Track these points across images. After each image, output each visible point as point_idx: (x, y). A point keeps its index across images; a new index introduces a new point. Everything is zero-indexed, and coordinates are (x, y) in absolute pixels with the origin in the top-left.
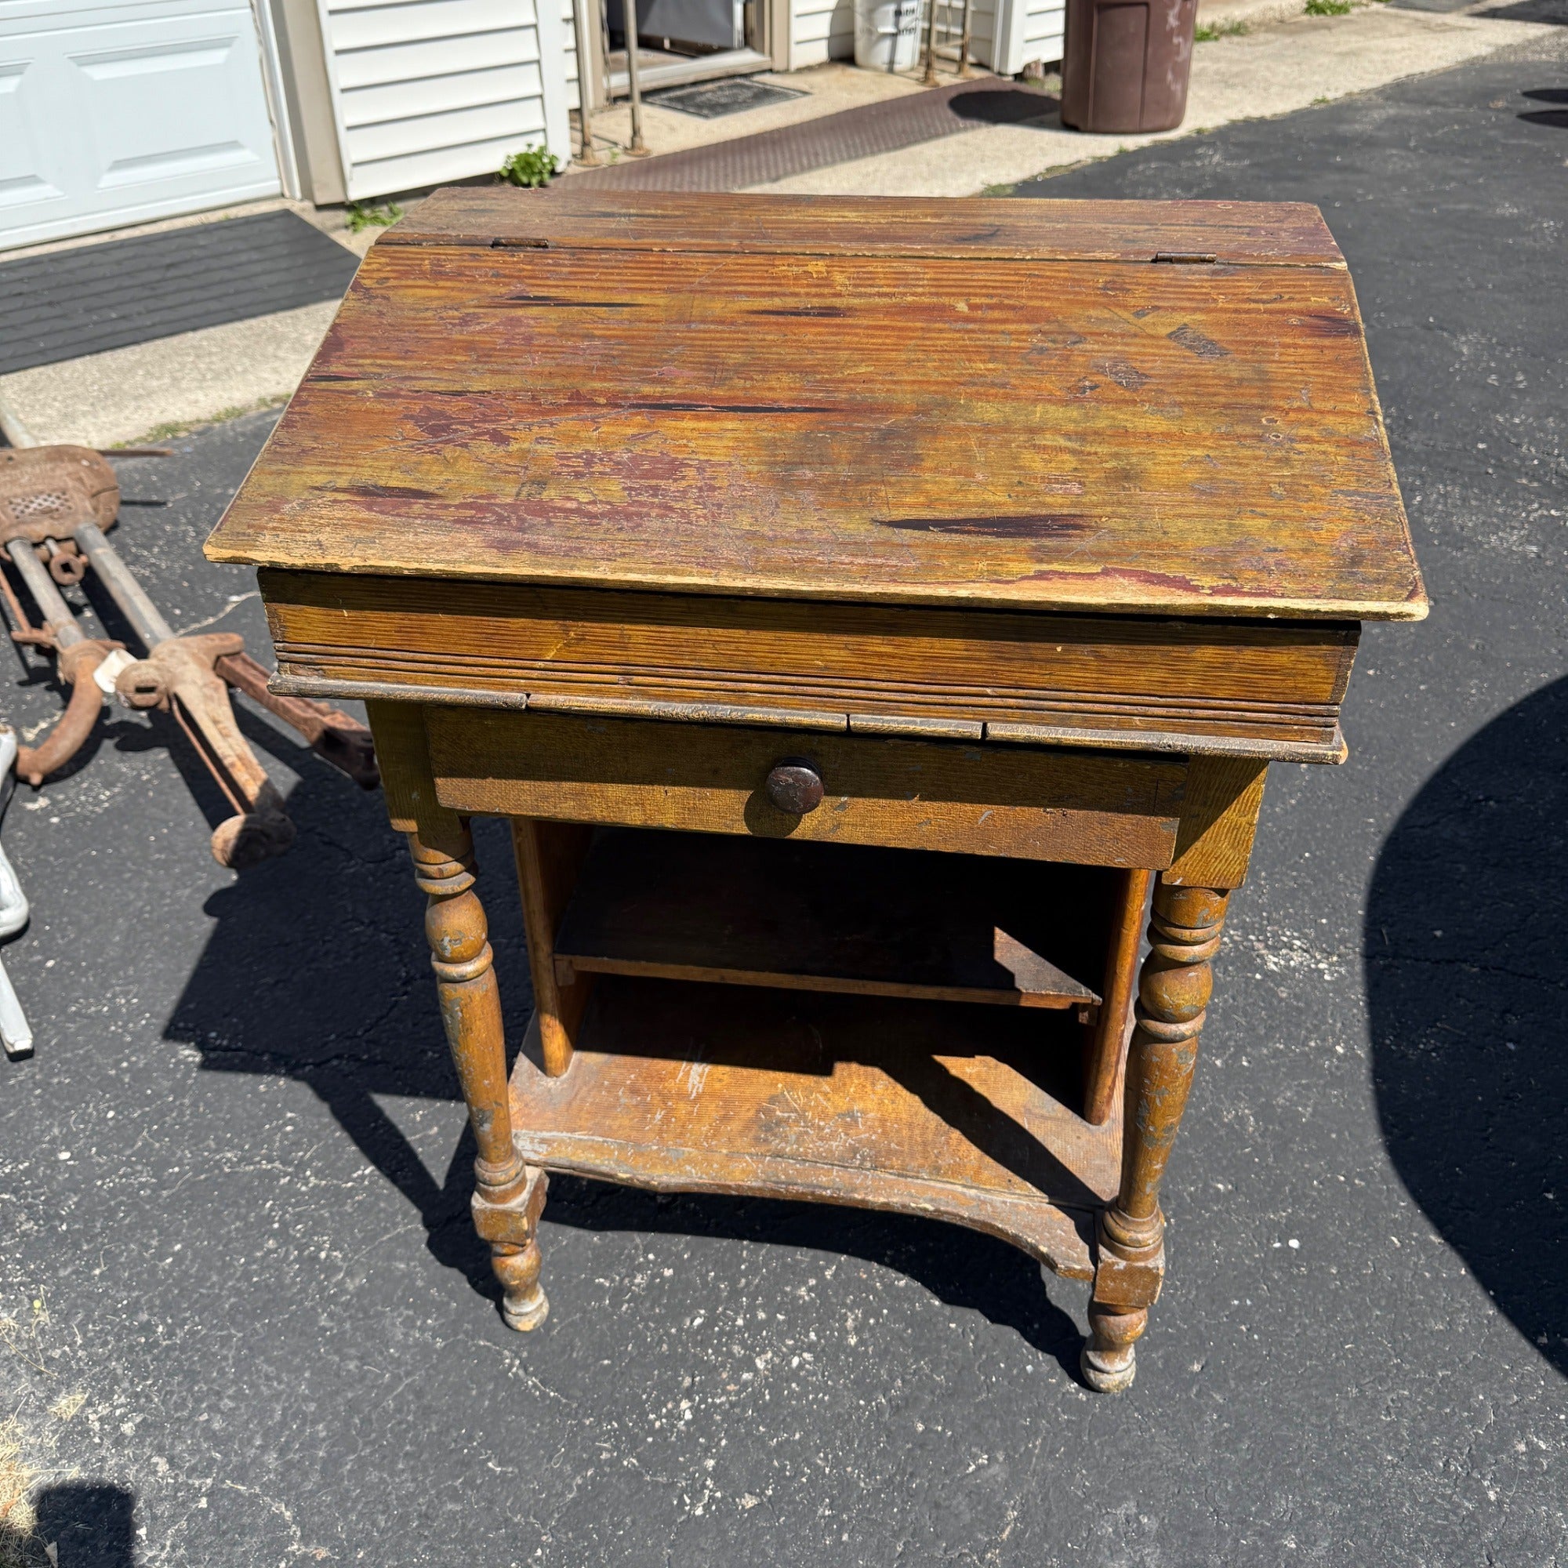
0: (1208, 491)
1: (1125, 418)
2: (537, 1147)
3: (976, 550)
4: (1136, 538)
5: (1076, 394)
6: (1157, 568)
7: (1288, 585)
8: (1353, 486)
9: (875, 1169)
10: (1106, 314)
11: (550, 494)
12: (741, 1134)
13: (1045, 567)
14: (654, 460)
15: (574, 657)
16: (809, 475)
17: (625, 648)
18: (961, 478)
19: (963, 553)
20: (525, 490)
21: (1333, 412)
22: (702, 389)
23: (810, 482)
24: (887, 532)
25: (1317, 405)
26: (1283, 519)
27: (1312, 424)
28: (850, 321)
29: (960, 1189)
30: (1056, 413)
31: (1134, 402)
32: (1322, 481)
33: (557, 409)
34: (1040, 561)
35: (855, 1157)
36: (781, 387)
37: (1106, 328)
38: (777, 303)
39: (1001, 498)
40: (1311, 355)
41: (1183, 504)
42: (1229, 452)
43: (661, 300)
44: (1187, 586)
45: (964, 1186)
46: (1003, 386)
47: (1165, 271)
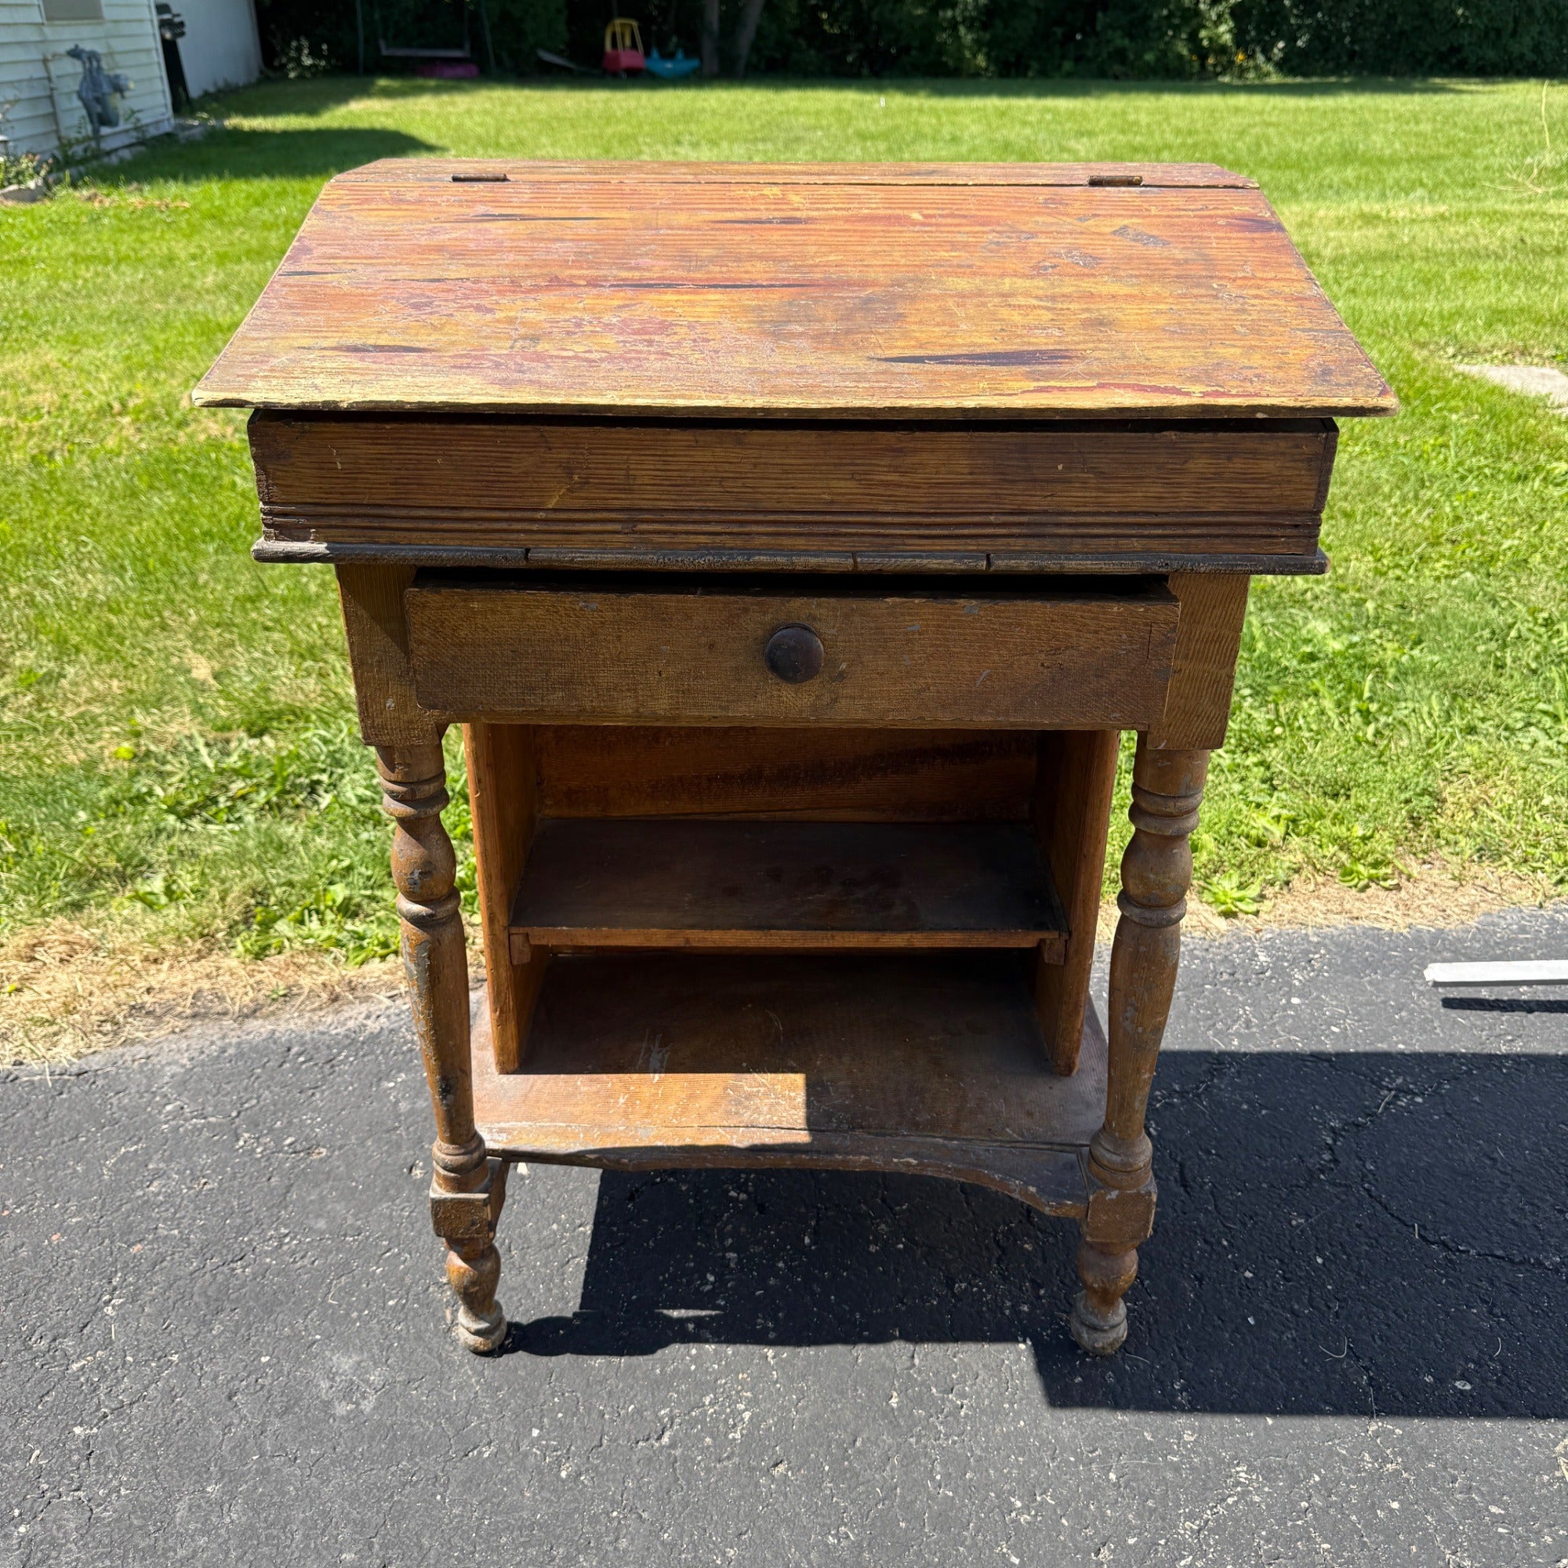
0: (1181, 331)
1: (1086, 285)
2: (496, 1136)
3: (974, 375)
4: (1121, 362)
5: (1039, 271)
6: (1146, 382)
7: (1273, 390)
8: (1309, 326)
9: (853, 1129)
10: (1050, 220)
11: (542, 347)
12: (710, 1110)
13: (1042, 384)
14: (642, 322)
15: (578, 504)
16: (801, 329)
17: (631, 491)
18: (947, 328)
19: (962, 377)
20: (519, 344)
21: (1274, 279)
22: (682, 273)
23: (801, 334)
24: (884, 366)
25: (1259, 275)
26: (1252, 347)
27: (1259, 287)
28: (813, 226)
29: (941, 1141)
30: (1022, 284)
31: (1094, 276)
32: (1279, 322)
33: (537, 289)
34: (1037, 380)
35: (830, 1121)
36: (758, 271)
37: (1053, 228)
38: (739, 215)
39: (985, 340)
40: (1245, 244)
41: (1157, 340)
42: (1189, 306)
43: (626, 214)
44: (1179, 392)
45: (945, 1138)
46: (970, 266)
47: (1099, 192)
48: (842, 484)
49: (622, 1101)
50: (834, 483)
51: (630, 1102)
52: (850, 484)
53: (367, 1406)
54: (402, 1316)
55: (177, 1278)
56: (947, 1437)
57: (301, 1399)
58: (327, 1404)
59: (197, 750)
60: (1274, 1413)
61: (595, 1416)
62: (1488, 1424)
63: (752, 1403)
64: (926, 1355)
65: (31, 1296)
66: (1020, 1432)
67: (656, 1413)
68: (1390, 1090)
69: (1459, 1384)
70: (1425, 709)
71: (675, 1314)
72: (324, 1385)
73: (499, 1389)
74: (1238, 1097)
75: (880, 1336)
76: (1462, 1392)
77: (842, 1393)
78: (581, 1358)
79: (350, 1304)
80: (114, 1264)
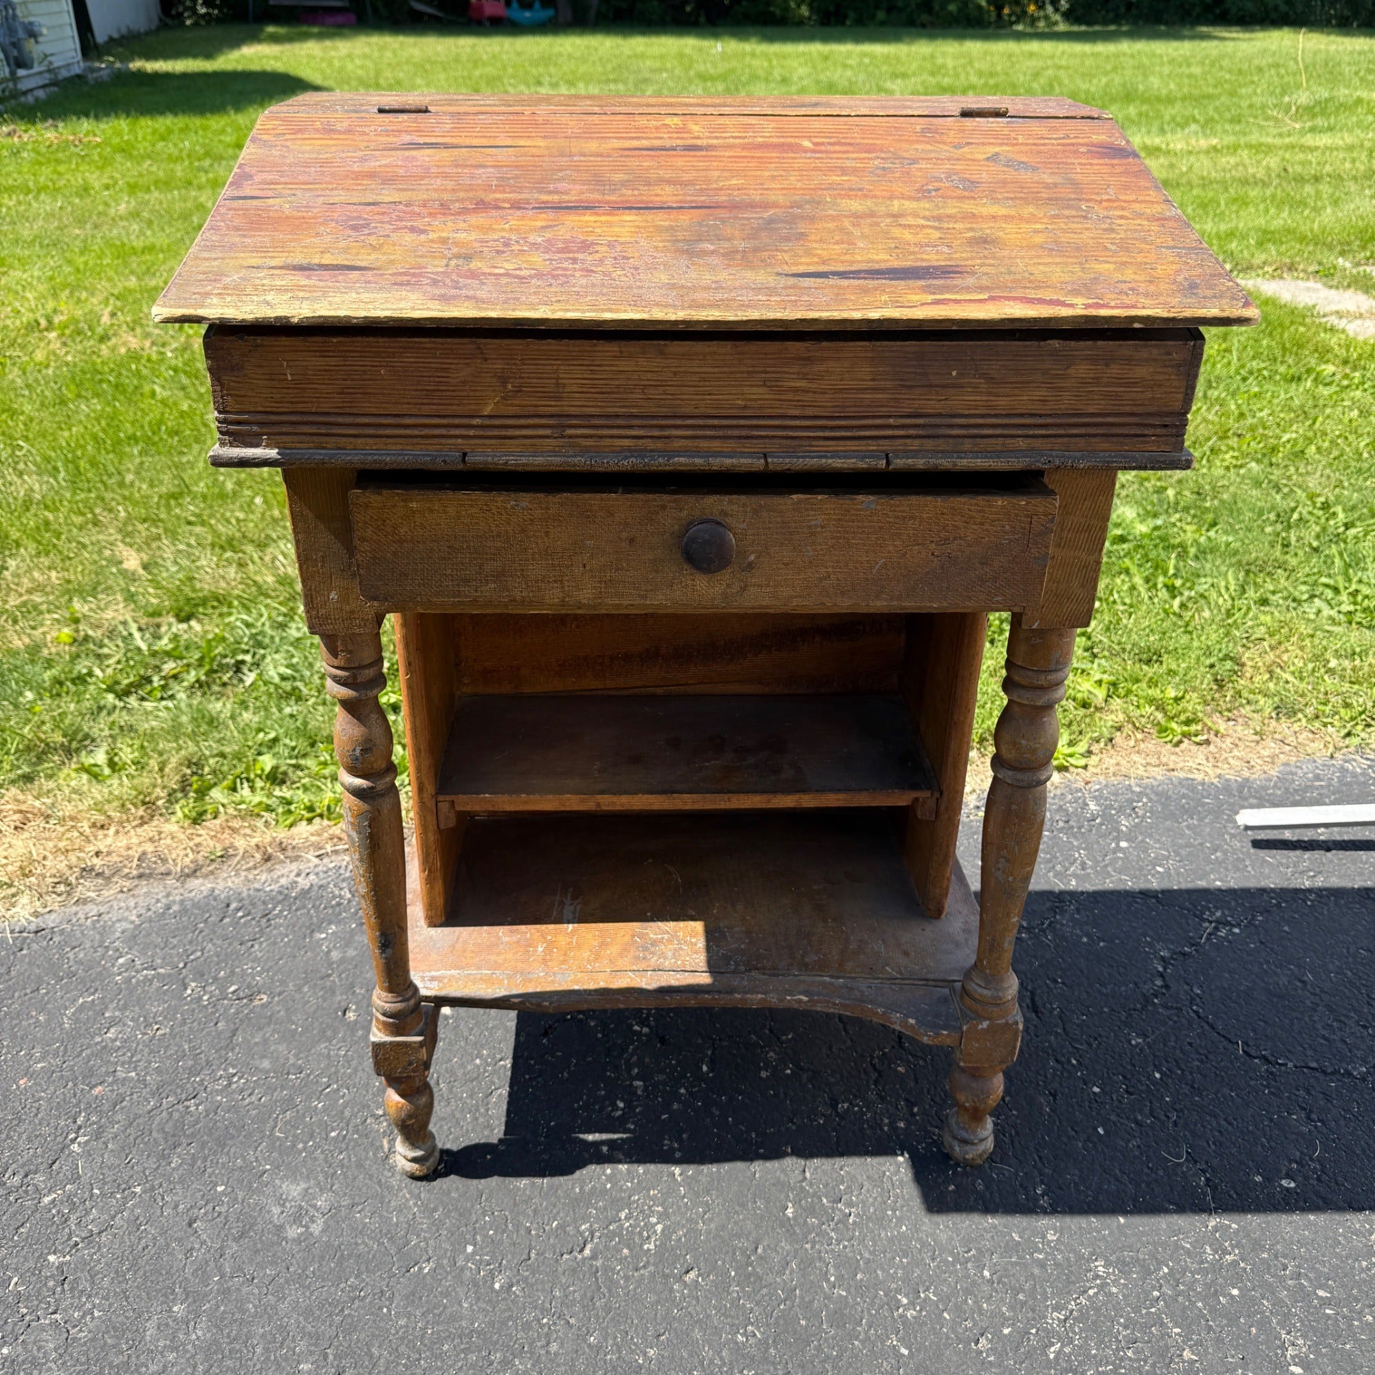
0: (1056, 248)
1: (968, 207)
2: (428, 984)
3: (876, 289)
4: (1007, 277)
5: (923, 194)
6: (1032, 294)
7: (1148, 302)
8: (1171, 243)
9: (750, 971)
10: (929, 147)
11: (475, 264)
12: (621, 955)
13: (938, 297)
14: (566, 241)
15: (511, 410)
16: (712, 248)
17: (560, 399)
18: (845, 246)
19: (865, 291)
20: (453, 263)
21: (1135, 201)
22: (597, 196)
23: (713, 252)
24: (792, 281)
25: (1122, 197)
26: (1123, 263)
27: (1123, 209)
28: (714, 153)
29: (827, 979)
30: (910, 205)
31: (973, 198)
32: (1144, 240)
33: (465, 211)
34: (934, 293)
35: (728, 964)
36: (667, 194)
37: (932, 155)
38: (645, 143)
39: (884, 257)
40: (1105, 169)
41: (1039, 257)
42: (1063, 226)
43: (541, 143)
44: (1063, 304)
45: (832, 977)
46: (860, 190)
47: (969, 122)
48: (755, 390)
49: (540, 949)
50: (746, 390)
51: (549, 950)
52: (761, 390)
53: (316, 1229)
54: (344, 1146)
55: (137, 1117)
56: (839, 1242)
57: (255, 1224)
58: (280, 1228)
59: (130, 634)
60: (1125, 1213)
61: (522, 1232)
62: (1312, 1217)
63: (663, 1217)
64: (816, 1169)
66: (902, 1236)
67: (577, 1228)
68: (1211, 922)
69: (1284, 1183)
70: (1223, 584)
71: (590, 1137)
72: (276, 1210)
73: (435, 1210)
74: (1078, 932)
75: (774, 1153)
76: (1287, 1189)
77: (743, 1205)
78: (508, 1180)
79: (295, 1136)
80: (77, 1105)
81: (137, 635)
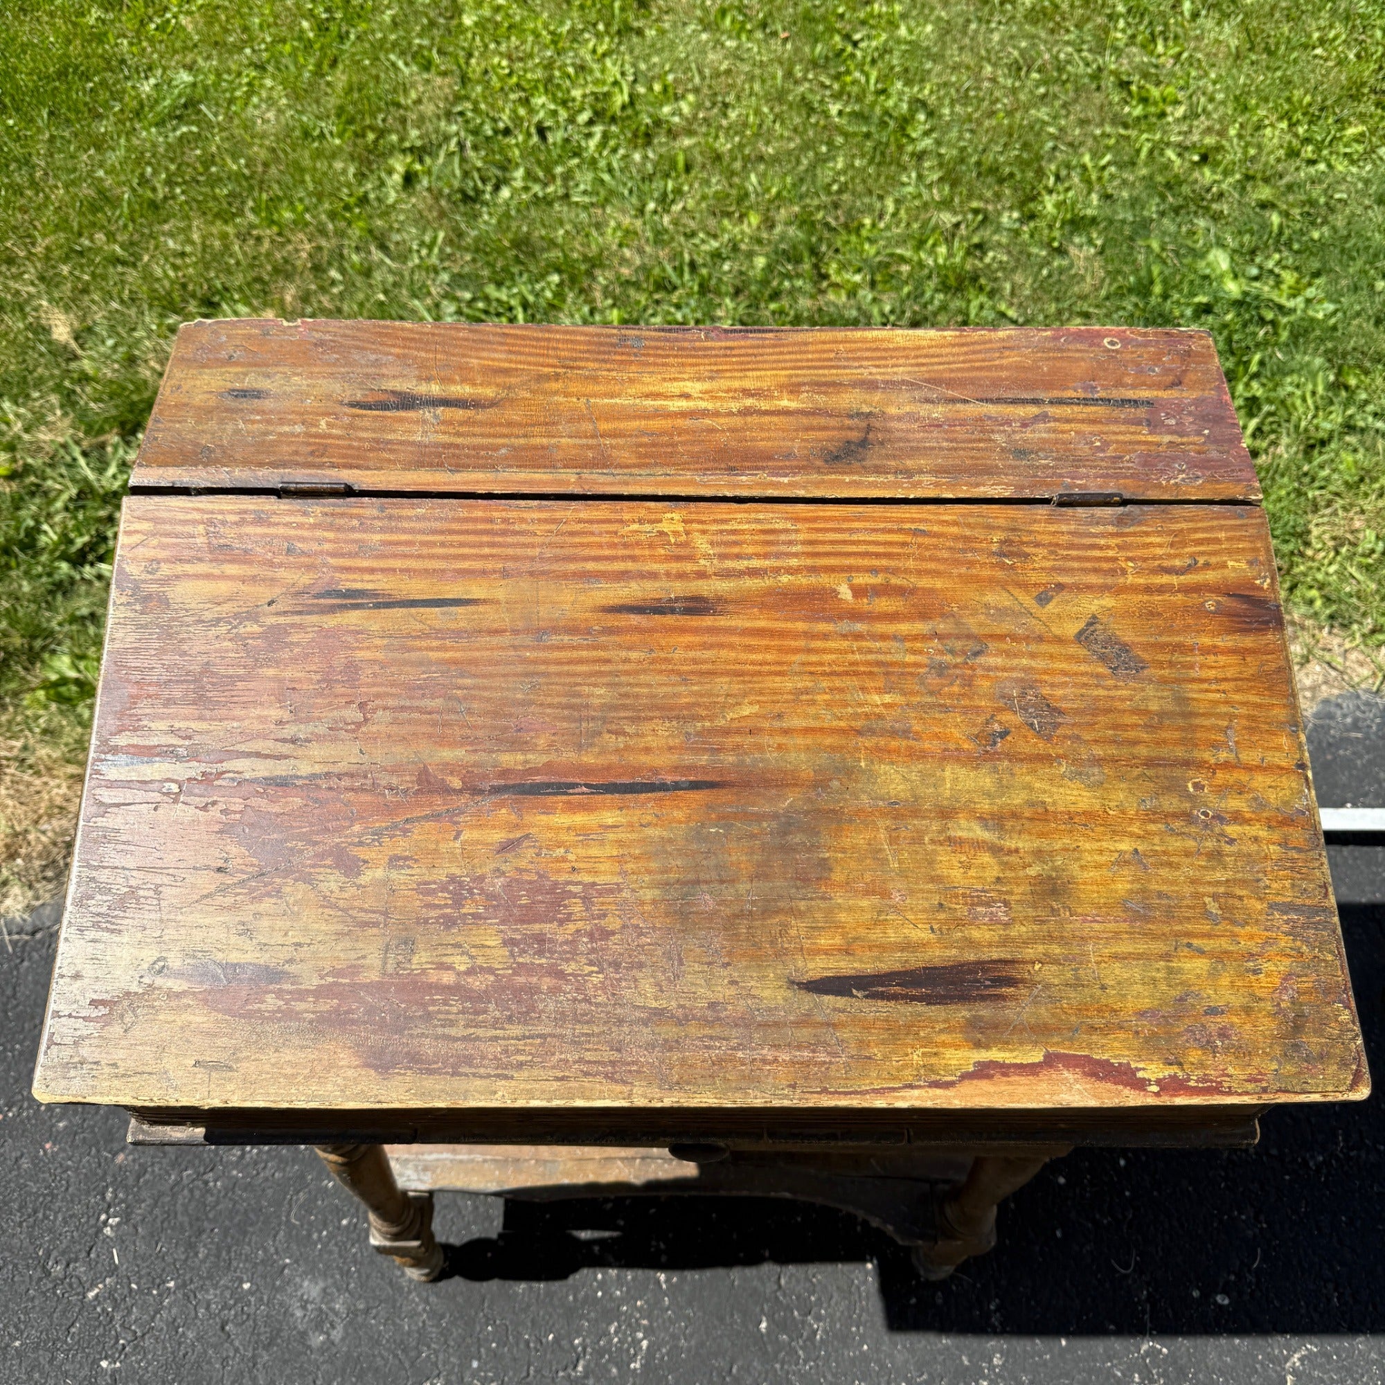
0: (1142, 910)
1: (1042, 787)
2: (422, 1175)
3: (908, 1029)
4: (1072, 995)
5: (986, 746)
7: (1237, 1074)
8: (1288, 896)
10: (1005, 600)
11: (421, 960)
13: (984, 1056)
14: (532, 888)
16: (711, 903)
18: (875, 900)
19: (895, 1035)
20: (391, 957)
22: (569, 755)
23: (712, 917)
24: (808, 1002)
25: (1244, 755)
26: (1221, 957)
28: (722, 622)
30: (965, 780)
31: (1050, 759)
33: (404, 801)
34: (978, 1045)
36: (660, 745)
37: (1007, 626)
38: (635, 594)
39: (920, 934)
40: (1232, 666)
41: (1116, 936)
43: (500, 591)
44: (1133, 1080)
46: (905, 734)
47: (1066, 519)
53: (337, 1335)
54: (354, 1236)
55: (162, 1194)
56: (805, 1362)
57: (280, 1330)
58: (303, 1334)
59: (74, 459)
60: (1067, 1333)
61: (522, 1346)
62: (1237, 1341)
63: (648, 1332)
64: (792, 1275)
65: (40, 1215)
66: (864, 1357)
67: (571, 1343)
69: (1219, 1299)
71: (584, 1235)
72: (299, 1313)
73: (442, 1317)
75: (753, 1260)
76: (1221, 1306)
77: (722, 1320)
78: (508, 1283)
79: (310, 1223)
80: (103, 1178)
81: (82, 461)
